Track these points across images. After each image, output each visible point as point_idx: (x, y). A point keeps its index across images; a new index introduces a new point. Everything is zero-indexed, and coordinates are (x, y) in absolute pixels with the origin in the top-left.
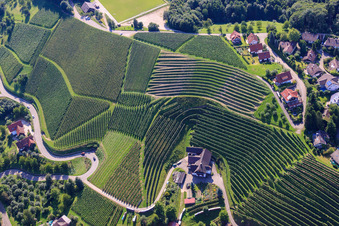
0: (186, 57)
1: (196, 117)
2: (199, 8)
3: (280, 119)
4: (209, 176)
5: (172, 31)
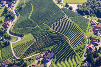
0: (71, 21)
1: (59, 42)
2: (94, 9)
3: (81, 53)
4: (47, 61)
5: (76, 12)
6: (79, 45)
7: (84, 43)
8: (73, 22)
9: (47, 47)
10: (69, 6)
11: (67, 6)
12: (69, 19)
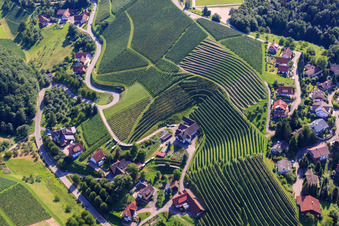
0: (224, 48)
1: (205, 98)
2: (265, 16)
3: (261, 121)
4: (187, 144)
5: (229, 26)
6: (251, 104)
7: (262, 98)
8: (228, 51)
9: (181, 111)
10: (212, 14)
11: (206, 13)
12: (218, 44)
